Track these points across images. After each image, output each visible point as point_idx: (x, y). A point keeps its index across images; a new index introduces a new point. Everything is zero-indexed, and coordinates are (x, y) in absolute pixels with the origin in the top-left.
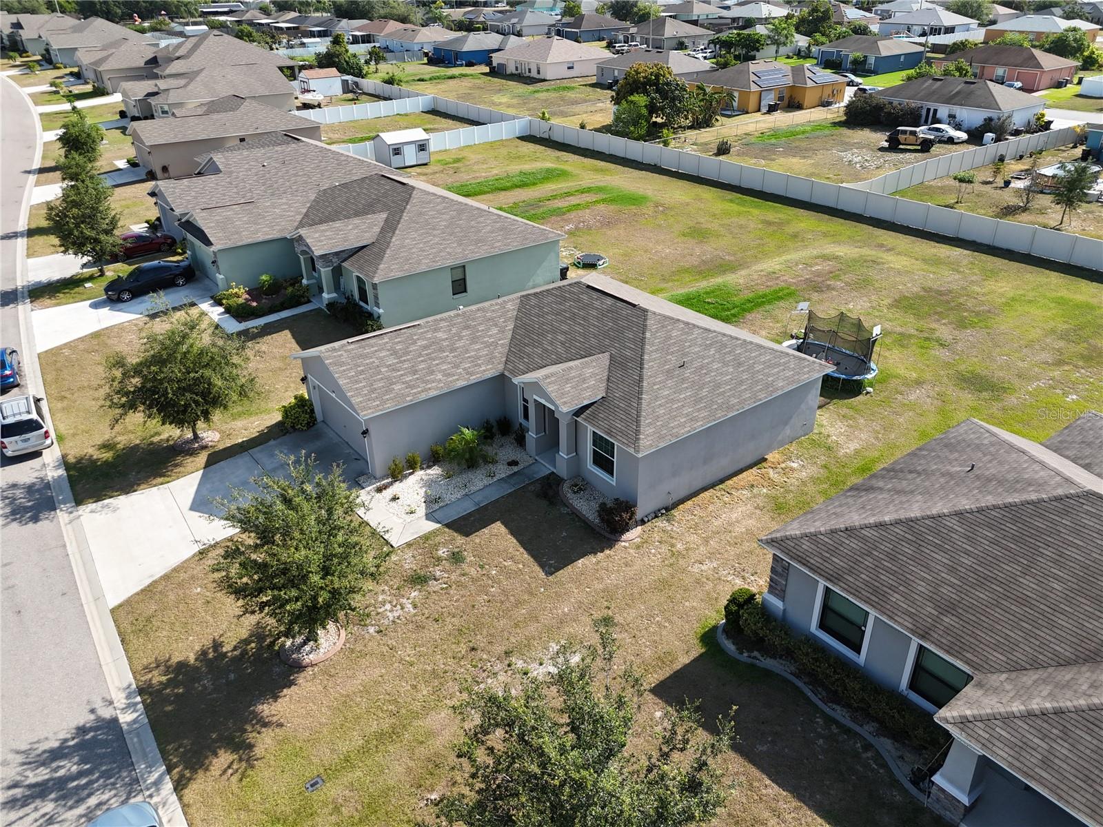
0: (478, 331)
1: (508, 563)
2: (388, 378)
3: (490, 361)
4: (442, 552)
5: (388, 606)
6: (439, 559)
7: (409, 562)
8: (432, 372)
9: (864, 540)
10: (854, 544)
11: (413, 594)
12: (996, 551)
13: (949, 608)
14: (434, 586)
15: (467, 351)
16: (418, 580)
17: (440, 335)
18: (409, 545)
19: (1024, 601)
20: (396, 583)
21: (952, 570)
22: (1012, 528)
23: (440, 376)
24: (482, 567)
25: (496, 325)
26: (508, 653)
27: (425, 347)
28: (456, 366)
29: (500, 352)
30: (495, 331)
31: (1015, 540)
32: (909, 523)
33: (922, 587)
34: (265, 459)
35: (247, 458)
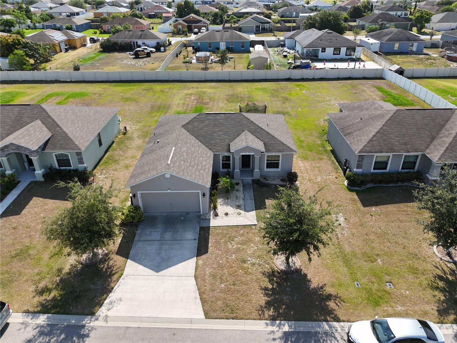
8: (201, 162)
9: (375, 141)
12: (399, 129)
15: (197, 151)
18: (258, 221)
22: (394, 123)
23: (204, 163)
25: (190, 139)
27: (188, 155)
28: (203, 157)
30: (193, 141)
31: (398, 125)
32: (379, 132)
33: (396, 143)
34: (149, 238)
35: (140, 243)
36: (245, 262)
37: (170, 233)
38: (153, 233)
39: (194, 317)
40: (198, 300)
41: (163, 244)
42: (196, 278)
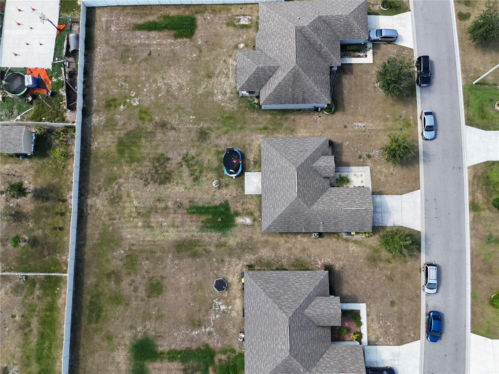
0: (329, 201)
1: (352, 149)
2: (360, 195)
3: (331, 191)
4: (362, 160)
5: (377, 154)
6: (363, 159)
7: (369, 161)
8: (348, 193)
9: (321, 89)
10: (323, 90)
11: (371, 154)
12: (312, 71)
13: (323, 73)
14: (367, 153)
15: (335, 196)
16: (369, 156)
17: (340, 203)
18: (367, 166)
19: (317, 65)
20: (373, 158)
21: (318, 75)
22: (308, 71)
23: (347, 191)
24: (357, 152)
25: (323, 201)
26: (364, 132)
27: (346, 201)
28: (341, 192)
29: (328, 193)
30: (324, 200)
31: (309, 70)
32: (315, 84)
33: (323, 78)
34: (380, 219)
35: (383, 222)
36: (392, 174)
37: (377, 209)
38: (377, 218)
39: (420, 193)
40: (413, 192)
41: (384, 212)
42: (402, 194)
